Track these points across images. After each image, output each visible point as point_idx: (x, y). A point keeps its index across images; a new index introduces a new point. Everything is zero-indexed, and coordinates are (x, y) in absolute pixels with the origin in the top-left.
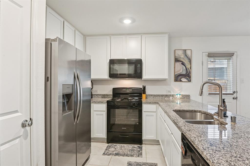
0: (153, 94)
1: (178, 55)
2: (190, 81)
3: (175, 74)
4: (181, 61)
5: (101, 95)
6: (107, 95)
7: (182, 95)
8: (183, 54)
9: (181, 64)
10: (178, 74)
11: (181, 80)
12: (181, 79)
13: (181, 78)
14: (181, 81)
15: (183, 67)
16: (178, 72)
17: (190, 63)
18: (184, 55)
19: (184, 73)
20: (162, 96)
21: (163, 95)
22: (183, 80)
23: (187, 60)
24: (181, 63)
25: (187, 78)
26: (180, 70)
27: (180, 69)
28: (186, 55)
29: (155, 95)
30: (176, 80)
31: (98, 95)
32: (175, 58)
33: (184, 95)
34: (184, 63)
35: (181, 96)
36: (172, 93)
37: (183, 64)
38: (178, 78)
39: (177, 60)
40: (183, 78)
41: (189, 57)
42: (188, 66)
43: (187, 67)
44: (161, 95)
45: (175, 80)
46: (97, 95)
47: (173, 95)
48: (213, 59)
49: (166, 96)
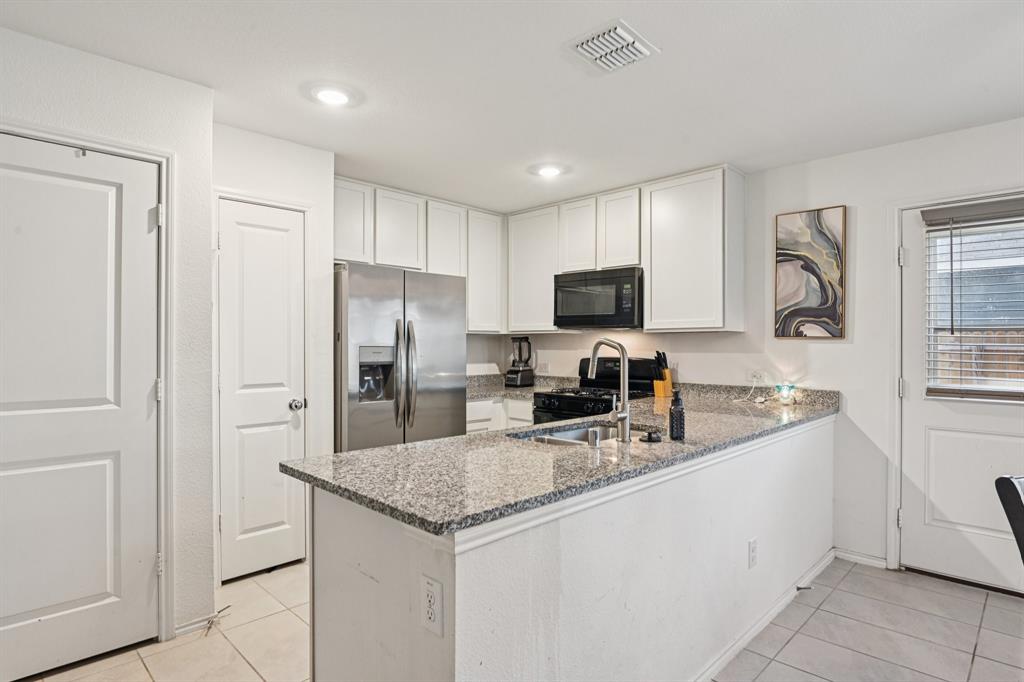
0: (697, 382)
1: (791, 233)
2: (838, 334)
3: (778, 309)
4: (798, 257)
5: (554, 378)
6: (568, 379)
7: (805, 390)
8: (809, 227)
9: (802, 267)
10: (789, 307)
11: (802, 332)
12: (802, 328)
13: (802, 323)
14: (799, 334)
15: (808, 281)
16: (788, 301)
17: (836, 260)
18: (814, 231)
19: (814, 302)
20: (729, 389)
21: (731, 387)
22: (810, 330)
23: (824, 252)
24: (802, 263)
25: (824, 325)
26: (796, 293)
27: (798, 290)
28: (821, 233)
29: (703, 387)
30: (781, 332)
31: (548, 377)
32: (777, 249)
33: (813, 391)
34: (813, 262)
35: (799, 396)
36: (767, 382)
37: (809, 267)
38: (788, 324)
39: (783, 255)
40: (807, 325)
41: (834, 236)
42: (831, 275)
43: (825, 278)
44: (726, 387)
45: (776, 330)
46: (545, 378)
47: (770, 388)
48: (948, 232)
49: (744, 390)
